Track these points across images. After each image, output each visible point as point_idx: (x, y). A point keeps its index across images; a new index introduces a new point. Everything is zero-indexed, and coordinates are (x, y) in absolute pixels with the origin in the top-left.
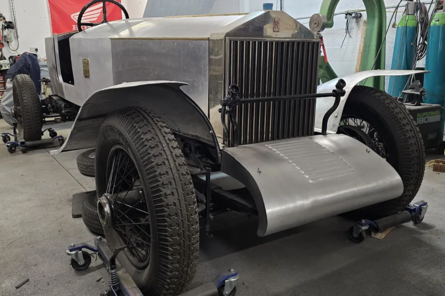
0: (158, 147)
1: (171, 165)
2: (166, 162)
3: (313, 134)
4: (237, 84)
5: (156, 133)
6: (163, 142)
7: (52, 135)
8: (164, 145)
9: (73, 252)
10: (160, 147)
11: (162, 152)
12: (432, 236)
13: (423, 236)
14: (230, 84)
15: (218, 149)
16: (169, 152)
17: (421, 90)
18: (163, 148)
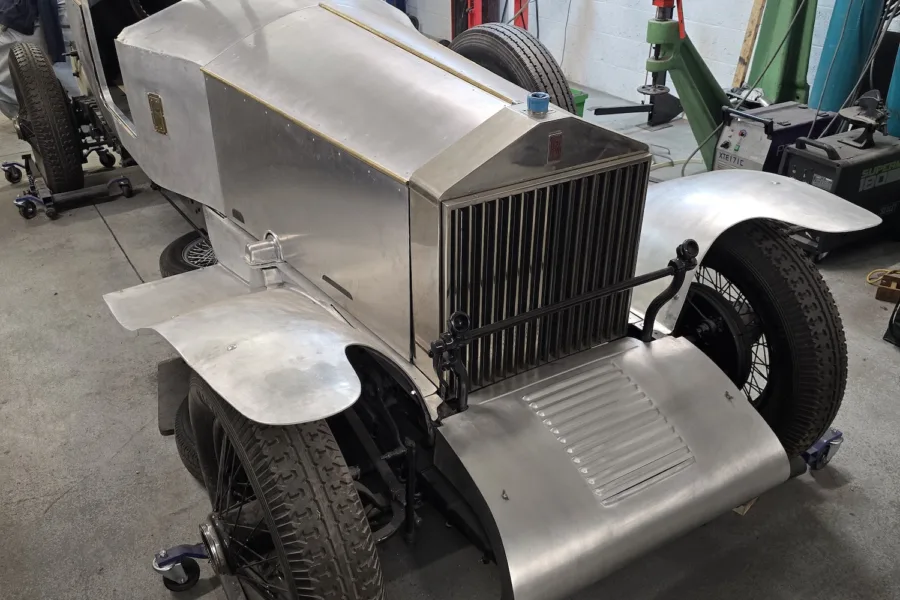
0: (304, 494)
1: (331, 533)
2: (321, 528)
3: (626, 332)
4: (466, 312)
5: (299, 458)
6: (313, 480)
7: (106, 160)
8: (315, 489)
9: (166, 568)
10: (309, 495)
11: (312, 505)
12: (842, 506)
13: (822, 506)
14: (452, 311)
15: (428, 421)
16: (327, 503)
17: (880, 113)
18: (315, 495)
